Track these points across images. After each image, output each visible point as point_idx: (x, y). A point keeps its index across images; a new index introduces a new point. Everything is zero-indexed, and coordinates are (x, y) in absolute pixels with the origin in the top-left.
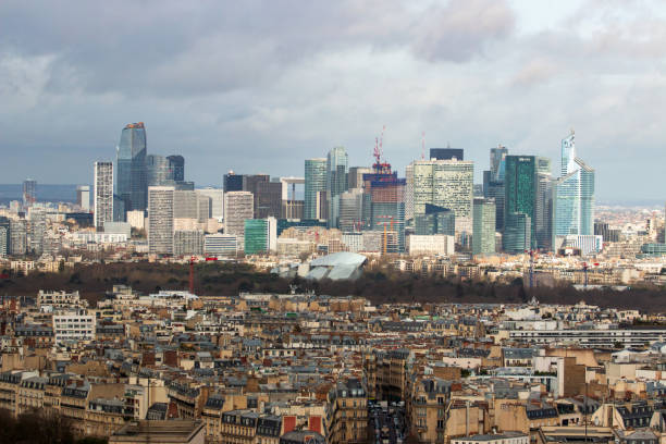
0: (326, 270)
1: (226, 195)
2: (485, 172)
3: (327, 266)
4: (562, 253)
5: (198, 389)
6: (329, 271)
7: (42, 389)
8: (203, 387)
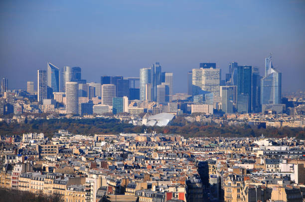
0: (156, 121)
1: (102, 86)
2: (227, 74)
3: (156, 120)
4: (266, 113)
5: (121, 180)
6: (157, 122)
7: (43, 181)
8: (123, 179)
